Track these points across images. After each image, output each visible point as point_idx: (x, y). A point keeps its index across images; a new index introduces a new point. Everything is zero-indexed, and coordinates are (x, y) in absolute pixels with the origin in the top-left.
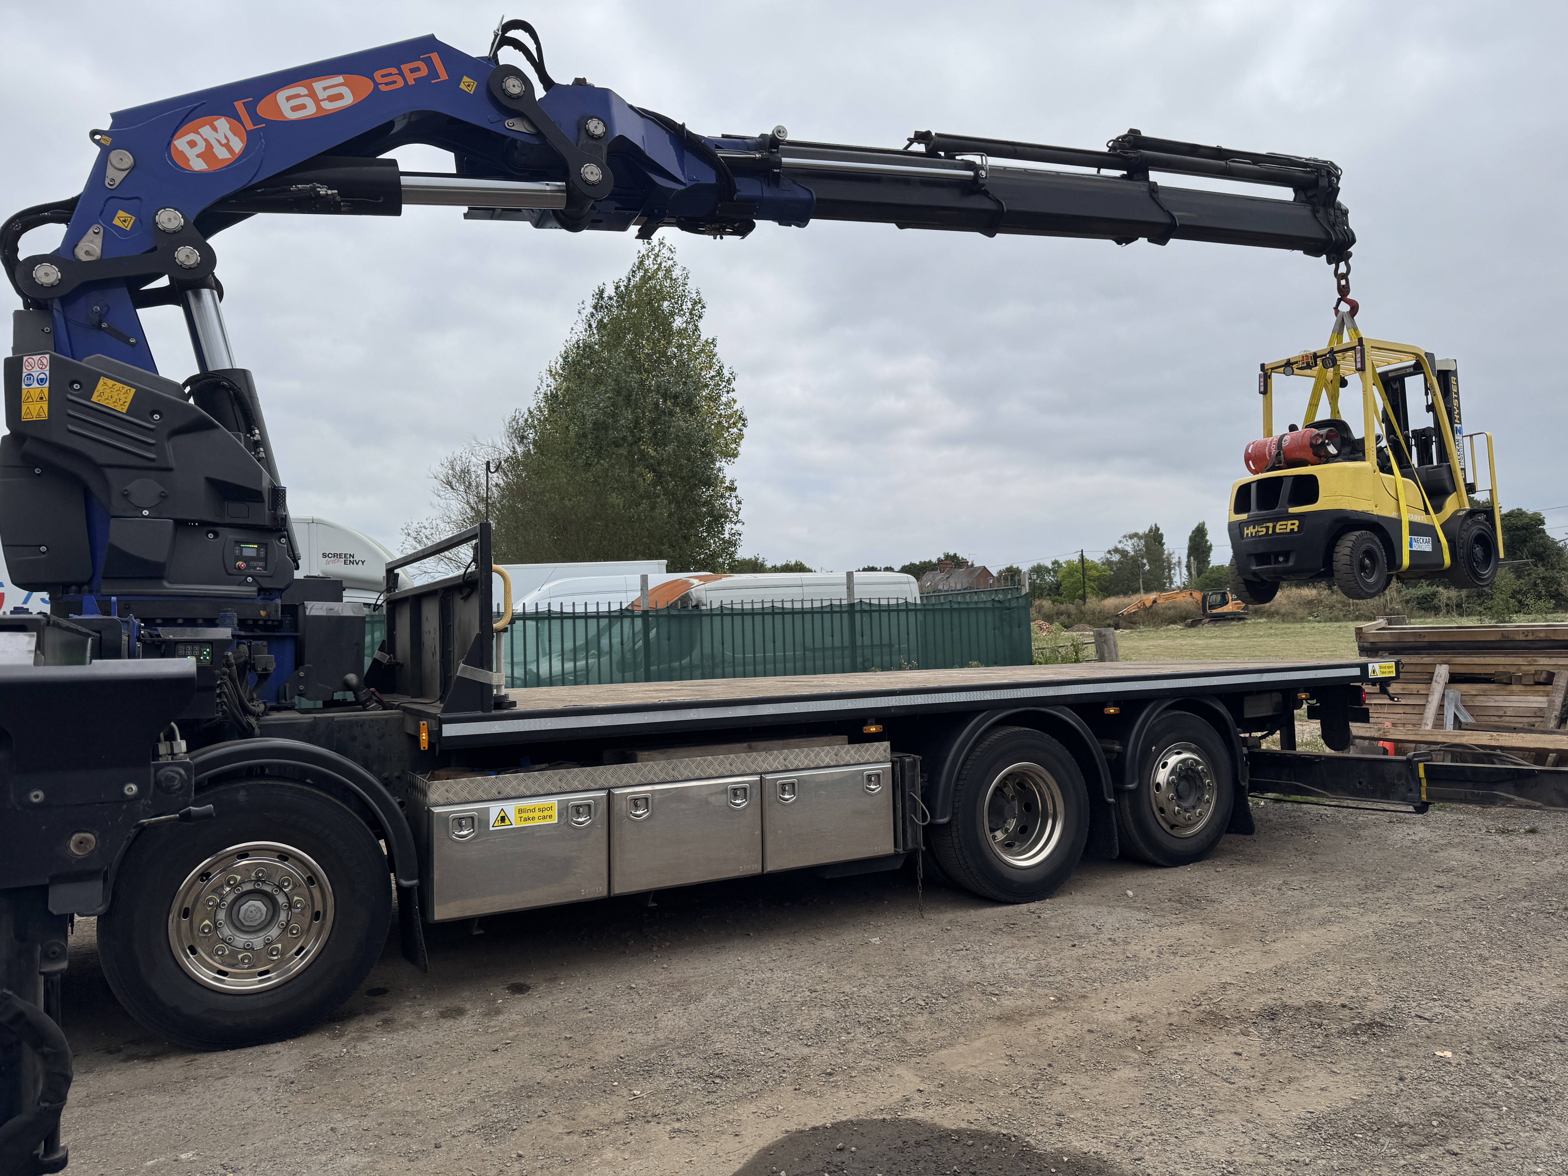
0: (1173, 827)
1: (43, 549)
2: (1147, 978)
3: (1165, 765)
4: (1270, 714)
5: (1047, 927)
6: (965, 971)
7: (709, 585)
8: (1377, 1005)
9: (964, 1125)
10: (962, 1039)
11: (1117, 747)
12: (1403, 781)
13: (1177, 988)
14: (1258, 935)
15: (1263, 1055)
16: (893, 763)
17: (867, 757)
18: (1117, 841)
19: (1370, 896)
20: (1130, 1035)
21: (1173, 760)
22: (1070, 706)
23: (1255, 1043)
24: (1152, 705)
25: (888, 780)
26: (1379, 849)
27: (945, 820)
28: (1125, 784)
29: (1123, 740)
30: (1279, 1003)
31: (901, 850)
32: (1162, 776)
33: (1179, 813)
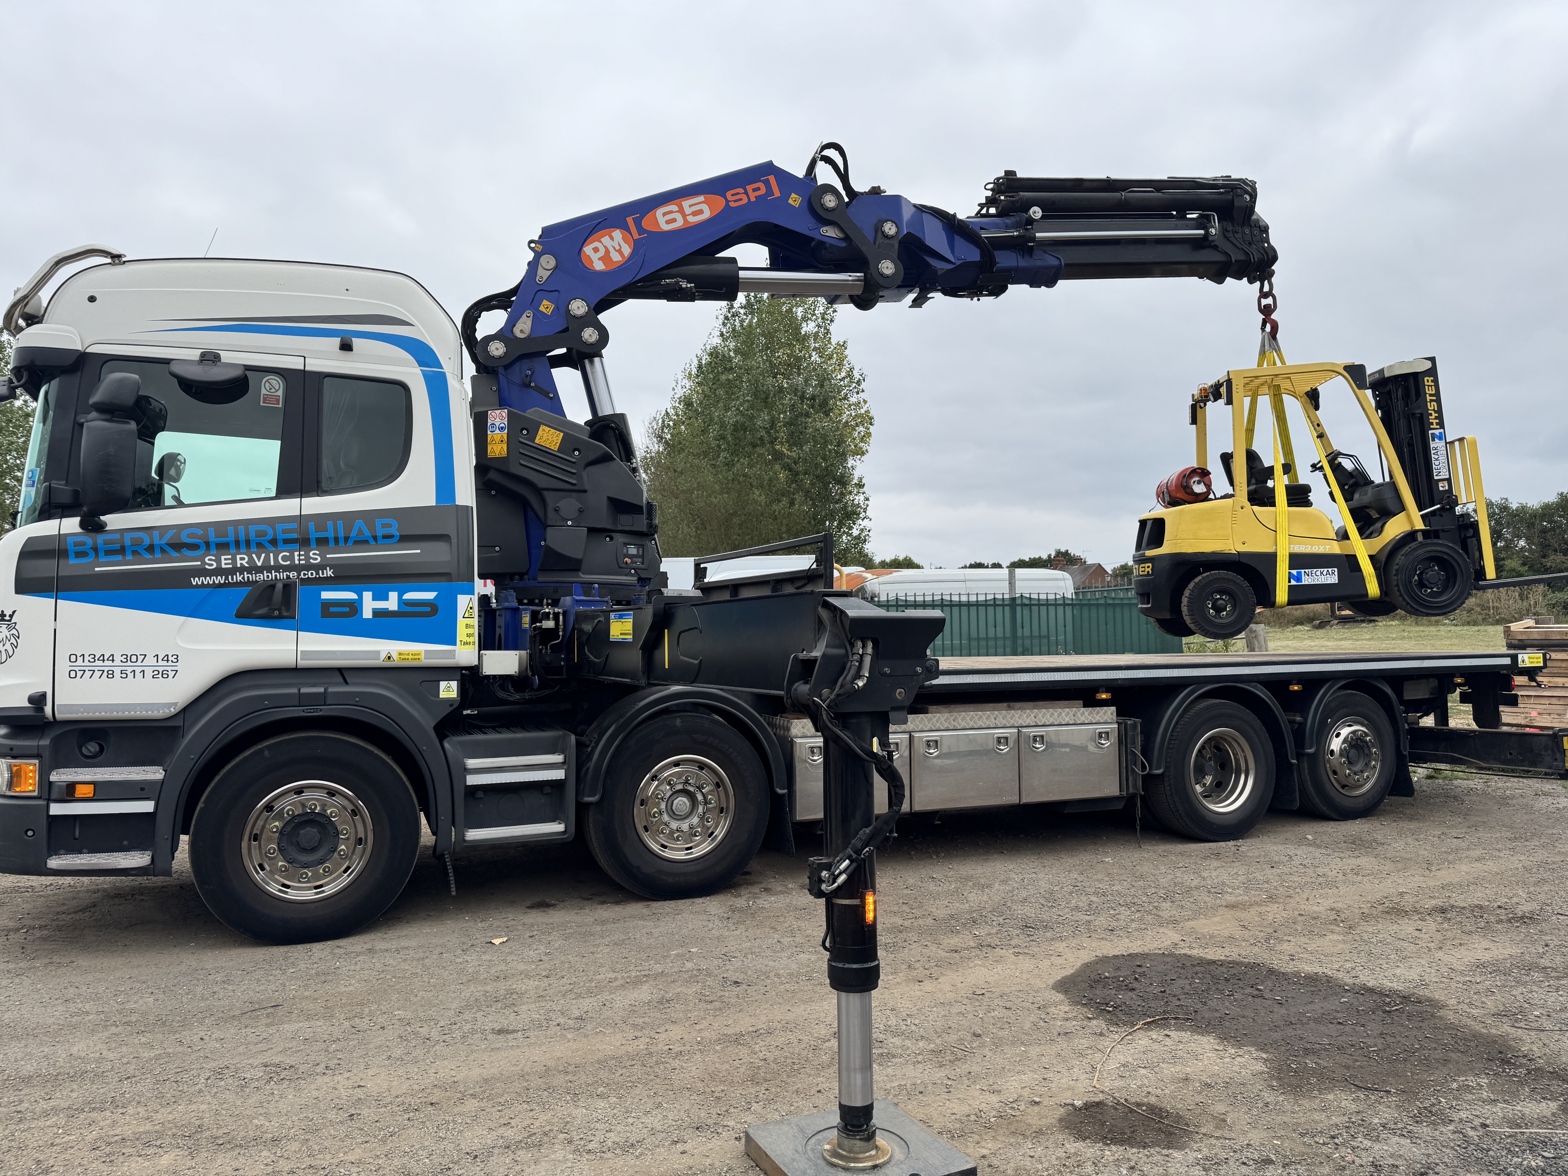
0: (1343, 787)
1: (497, 549)
2: (1337, 888)
3: (1338, 735)
4: (1427, 697)
5: (1246, 856)
6: (1189, 879)
7: (882, 579)
8: (1526, 908)
9: (1222, 958)
10: (1202, 916)
11: (1298, 719)
12: (1549, 752)
13: (1363, 894)
14: (1425, 866)
15: (1439, 931)
16: (1119, 724)
17: (1097, 718)
18: (1297, 795)
19: (1519, 844)
20: (1332, 918)
21: (1345, 732)
22: (1261, 683)
23: (1431, 925)
24: (1328, 684)
25: (1114, 737)
26: (1526, 813)
27: (1160, 771)
28: (1304, 749)
29: (1304, 713)
30: (1447, 904)
31: (1124, 793)
32: (1336, 744)
33: (1349, 775)
